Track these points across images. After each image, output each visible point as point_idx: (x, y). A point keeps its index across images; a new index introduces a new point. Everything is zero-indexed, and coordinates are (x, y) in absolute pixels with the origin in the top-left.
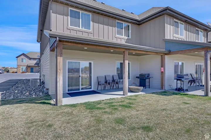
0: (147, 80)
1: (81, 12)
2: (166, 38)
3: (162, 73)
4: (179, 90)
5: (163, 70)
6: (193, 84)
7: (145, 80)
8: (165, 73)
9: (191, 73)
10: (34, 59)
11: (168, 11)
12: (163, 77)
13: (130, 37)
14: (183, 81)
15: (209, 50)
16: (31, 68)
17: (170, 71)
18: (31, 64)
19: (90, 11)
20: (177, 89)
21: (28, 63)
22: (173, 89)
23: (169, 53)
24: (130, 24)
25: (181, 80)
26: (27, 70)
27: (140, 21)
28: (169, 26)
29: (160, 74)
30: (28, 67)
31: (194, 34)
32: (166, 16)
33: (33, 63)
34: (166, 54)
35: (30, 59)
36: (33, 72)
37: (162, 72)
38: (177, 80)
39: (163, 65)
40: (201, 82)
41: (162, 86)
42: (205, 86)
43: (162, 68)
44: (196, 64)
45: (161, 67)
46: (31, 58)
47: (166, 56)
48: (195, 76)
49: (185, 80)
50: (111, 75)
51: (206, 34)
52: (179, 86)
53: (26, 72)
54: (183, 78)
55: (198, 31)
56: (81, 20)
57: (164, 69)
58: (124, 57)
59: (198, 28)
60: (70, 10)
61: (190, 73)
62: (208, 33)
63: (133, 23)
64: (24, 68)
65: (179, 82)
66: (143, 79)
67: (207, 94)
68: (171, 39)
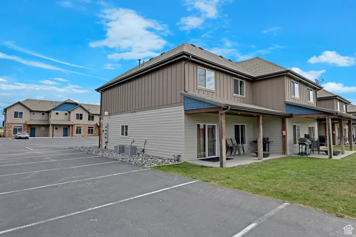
1: (206, 70)
2: (286, 100)
5: (284, 134)
8: (286, 137)
10: (38, 112)
11: (289, 73)
12: (285, 141)
14: (306, 145)
16: (31, 128)
17: (290, 134)
19: (214, 69)
20: (299, 153)
21: (26, 120)
22: (295, 154)
23: (291, 116)
24: (244, 81)
27: (256, 78)
28: (288, 87)
29: (281, 138)
30: (26, 126)
32: (285, 77)
33: (35, 119)
34: (287, 117)
35: (31, 112)
36: (34, 136)
37: (284, 136)
38: (300, 144)
39: (284, 128)
41: (284, 151)
43: (284, 132)
44: (309, 127)
45: (283, 130)
47: (287, 119)
51: (315, 92)
54: (306, 142)
55: (309, 89)
57: (286, 133)
58: (258, 121)
59: (308, 86)
63: (247, 80)
67: (331, 157)
68: (290, 101)
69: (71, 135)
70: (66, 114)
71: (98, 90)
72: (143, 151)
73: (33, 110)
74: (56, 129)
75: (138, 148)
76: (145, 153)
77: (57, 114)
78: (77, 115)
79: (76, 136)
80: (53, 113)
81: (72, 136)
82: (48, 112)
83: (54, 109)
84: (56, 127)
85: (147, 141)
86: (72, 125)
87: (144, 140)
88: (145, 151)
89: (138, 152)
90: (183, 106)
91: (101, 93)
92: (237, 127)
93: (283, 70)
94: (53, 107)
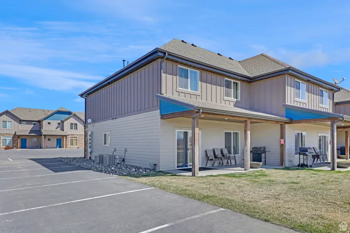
0: (263, 155)
1: (189, 69)
2: (287, 104)
3: (282, 146)
4: (302, 166)
5: (283, 143)
6: (316, 159)
7: (261, 154)
8: (285, 146)
9: (314, 147)
10: (29, 122)
11: (290, 71)
12: (283, 150)
13: (239, 99)
14: (307, 155)
15: (335, 121)
16: (22, 139)
17: (290, 143)
18: (22, 131)
19: (198, 68)
20: (299, 165)
21: (16, 130)
22: (295, 166)
23: (291, 121)
24: (239, 82)
25: (305, 154)
26: (13, 143)
27: (253, 79)
28: (289, 88)
29: (279, 147)
30: (16, 137)
31: (317, 97)
32: (286, 76)
33: (26, 129)
34: (286, 123)
35: (20, 121)
36: (26, 148)
37: (282, 144)
38: (300, 154)
39: (282, 136)
40: (327, 158)
41: (282, 162)
42: (331, 163)
43: (282, 140)
44: (320, 135)
45: (281, 138)
46: (23, 121)
47: (286, 125)
48: (318, 150)
49: (309, 154)
50: (220, 148)
51: (331, 94)
52: (302, 162)
53: (12, 148)
54: (307, 151)
55: (322, 91)
56: (189, 79)
57: (285, 141)
58: (246, 127)
59: (322, 87)
60: (179, 68)
61: (312, 147)
62: (335, 94)
63: (244, 81)
64: (9, 139)
65: (302, 156)
66: (258, 153)
67: (333, 169)
68: (292, 104)
69: (64, 146)
70: (59, 124)
71: (82, 95)
72: (124, 160)
73: (22, 119)
74: (49, 140)
75: (117, 157)
76: (125, 163)
77: (49, 123)
78: (72, 124)
79: (69, 148)
80: (45, 123)
81: (66, 148)
82: (39, 122)
83: (45, 119)
84: (49, 137)
85: (128, 150)
86: (66, 136)
87: (124, 149)
88: (125, 160)
89: (118, 162)
90: (159, 111)
91: (86, 99)
92: (228, 135)
93: (283, 68)
94: (45, 116)
